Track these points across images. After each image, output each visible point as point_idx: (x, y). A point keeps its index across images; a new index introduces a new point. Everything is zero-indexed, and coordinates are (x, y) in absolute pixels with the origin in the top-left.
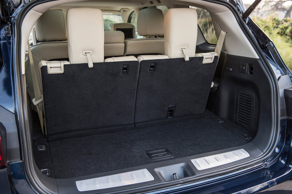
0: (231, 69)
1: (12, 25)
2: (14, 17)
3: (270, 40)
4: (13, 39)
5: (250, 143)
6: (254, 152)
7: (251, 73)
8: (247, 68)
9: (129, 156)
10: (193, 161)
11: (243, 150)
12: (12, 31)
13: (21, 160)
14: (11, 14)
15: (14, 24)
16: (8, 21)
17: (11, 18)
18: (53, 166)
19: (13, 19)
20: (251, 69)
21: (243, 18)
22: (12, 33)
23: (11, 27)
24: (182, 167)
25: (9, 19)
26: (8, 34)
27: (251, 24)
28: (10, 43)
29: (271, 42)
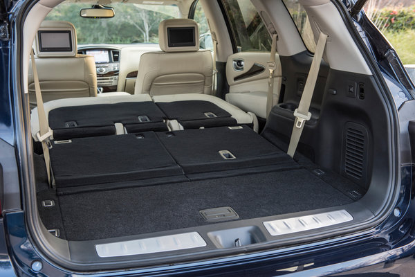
0: (335, 92)
1: (11, 24)
2: (13, 14)
3: (390, 48)
4: (11, 45)
5: (356, 203)
6: (360, 215)
7: (362, 97)
8: (355, 89)
9: (174, 215)
10: (265, 223)
11: (344, 211)
12: (10, 33)
13: (22, 209)
14: (9, 10)
15: (14, 23)
16: (5, 19)
17: (9, 15)
18: (64, 226)
19: (11, 15)
20: (362, 90)
21: (352, 14)
22: (10, 37)
23: (9, 27)
24: (250, 232)
25: (6, 17)
26: (5, 37)
27: (365, 23)
28: (6, 50)
29: (392, 49)
